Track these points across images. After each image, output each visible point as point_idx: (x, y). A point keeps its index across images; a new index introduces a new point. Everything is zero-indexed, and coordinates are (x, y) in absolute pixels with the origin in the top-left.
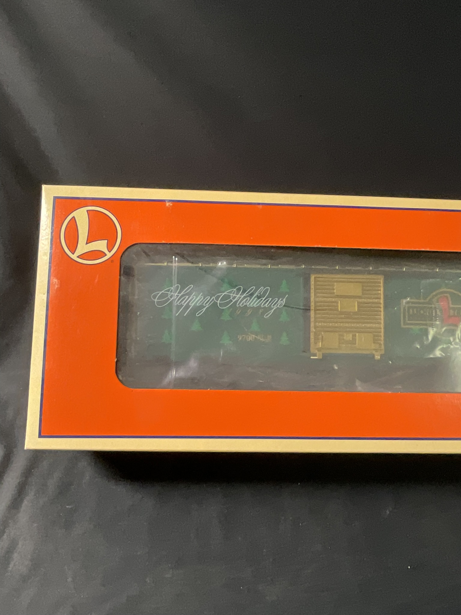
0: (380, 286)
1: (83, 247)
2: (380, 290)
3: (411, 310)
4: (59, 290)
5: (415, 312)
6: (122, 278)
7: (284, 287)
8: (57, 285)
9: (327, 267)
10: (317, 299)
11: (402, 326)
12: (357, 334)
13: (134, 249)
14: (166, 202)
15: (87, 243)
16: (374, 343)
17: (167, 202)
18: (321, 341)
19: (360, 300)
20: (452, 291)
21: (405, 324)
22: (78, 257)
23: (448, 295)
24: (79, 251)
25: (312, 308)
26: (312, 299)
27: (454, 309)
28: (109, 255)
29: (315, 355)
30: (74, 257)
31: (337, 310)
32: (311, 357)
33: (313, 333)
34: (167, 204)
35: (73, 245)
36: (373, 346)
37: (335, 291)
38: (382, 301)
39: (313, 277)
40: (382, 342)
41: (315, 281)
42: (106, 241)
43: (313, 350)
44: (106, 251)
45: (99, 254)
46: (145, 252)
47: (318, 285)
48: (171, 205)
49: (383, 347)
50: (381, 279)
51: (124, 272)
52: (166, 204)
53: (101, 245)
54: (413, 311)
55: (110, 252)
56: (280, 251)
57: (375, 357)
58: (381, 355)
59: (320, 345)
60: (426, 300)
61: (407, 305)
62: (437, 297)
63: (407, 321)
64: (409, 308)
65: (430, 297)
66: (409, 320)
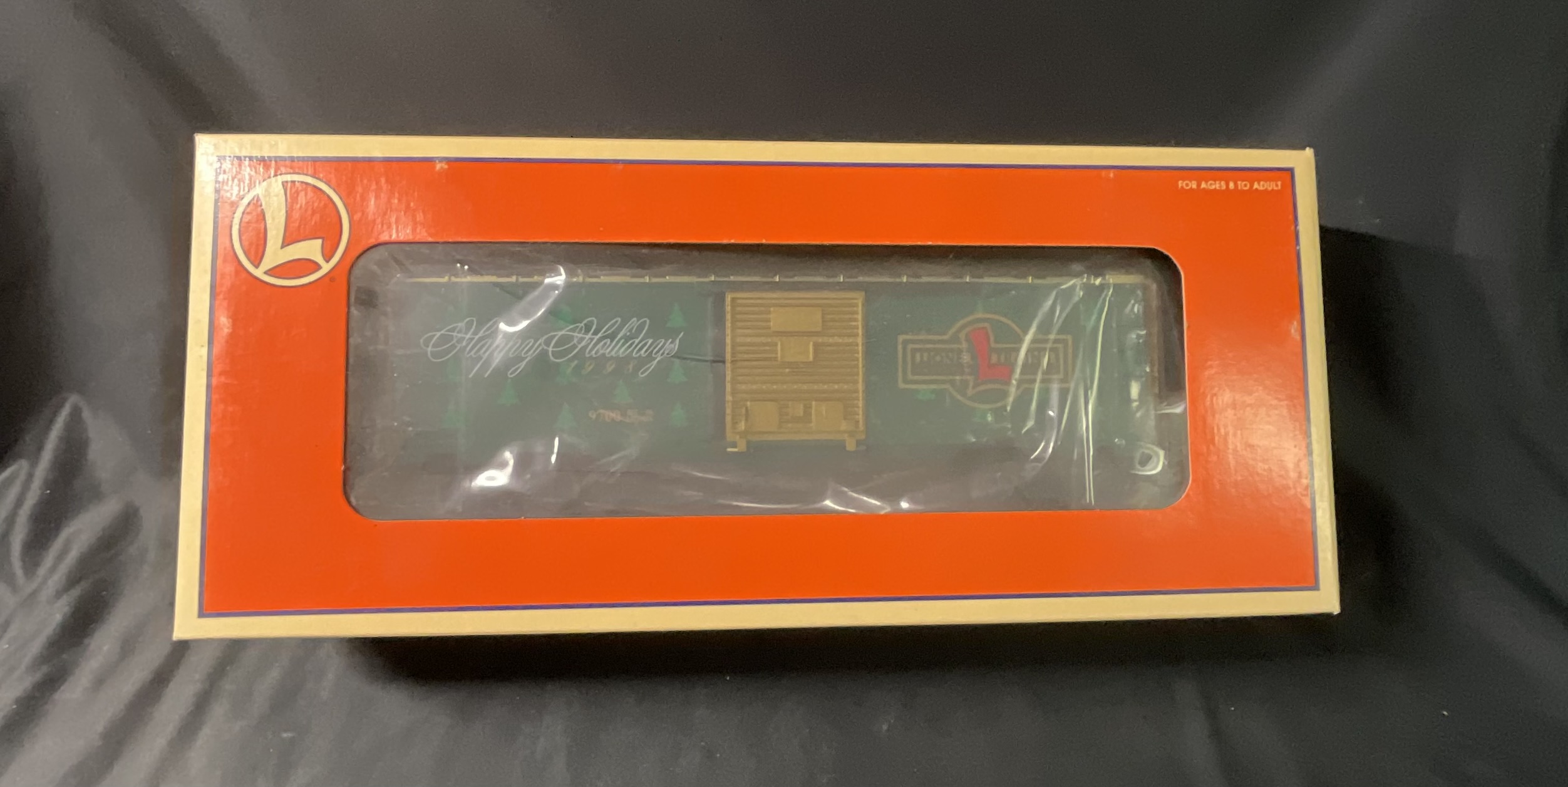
0: (857, 313)
1: (275, 254)
2: (856, 320)
3: (918, 356)
4: (232, 336)
5: (925, 359)
6: (354, 311)
7: (677, 319)
8: (228, 328)
9: (757, 279)
10: (739, 340)
11: (901, 386)
12: (814, 403)
13: (375, 255)
14: (435, 161)
15: (282, 247)
16: (845, 419)
17: (437, 162)
18: (744, 418)
19: (820, 340)
20: (994, 317)
21: (906, 381)
22: (266, 273)
23: (987, 326)
24: (268, 262)
25: (728, 357)
26: (728, 340)
27: (998, 351)
28: (326, 267)
29: (734, 445)
30: (259, 273)
31: (775, 359)
32: (726, 448)
33: (730, 404)
34: (438, 166)
35: (257, 252)
36: (844, 426)
37: (772, 324)
38: (860, 340)
39: (728, 298)
40: (860, 417)
41: (733, 307)
42: (319, 241)
43: (730, 436)
44: (319, 259)
45: (306, 266)
46: (397, 261)
47: (740, 313)
48: (446, 167)
49: (861, 427)
50: (859, 298)
51: (356, 298)
52: (434, 167)
53: (311, 249)
54: (922, 357)
55: (327, 261)
56: (657, 251)
57: (845, 447)
58: (858, 443)
59: (742, 426)
60: (945, 337)
61: (910, 346)
62: (968, 329)
63: (910, 377)
64: (914, 351)
65: (953, 330)
66: (913, 374)
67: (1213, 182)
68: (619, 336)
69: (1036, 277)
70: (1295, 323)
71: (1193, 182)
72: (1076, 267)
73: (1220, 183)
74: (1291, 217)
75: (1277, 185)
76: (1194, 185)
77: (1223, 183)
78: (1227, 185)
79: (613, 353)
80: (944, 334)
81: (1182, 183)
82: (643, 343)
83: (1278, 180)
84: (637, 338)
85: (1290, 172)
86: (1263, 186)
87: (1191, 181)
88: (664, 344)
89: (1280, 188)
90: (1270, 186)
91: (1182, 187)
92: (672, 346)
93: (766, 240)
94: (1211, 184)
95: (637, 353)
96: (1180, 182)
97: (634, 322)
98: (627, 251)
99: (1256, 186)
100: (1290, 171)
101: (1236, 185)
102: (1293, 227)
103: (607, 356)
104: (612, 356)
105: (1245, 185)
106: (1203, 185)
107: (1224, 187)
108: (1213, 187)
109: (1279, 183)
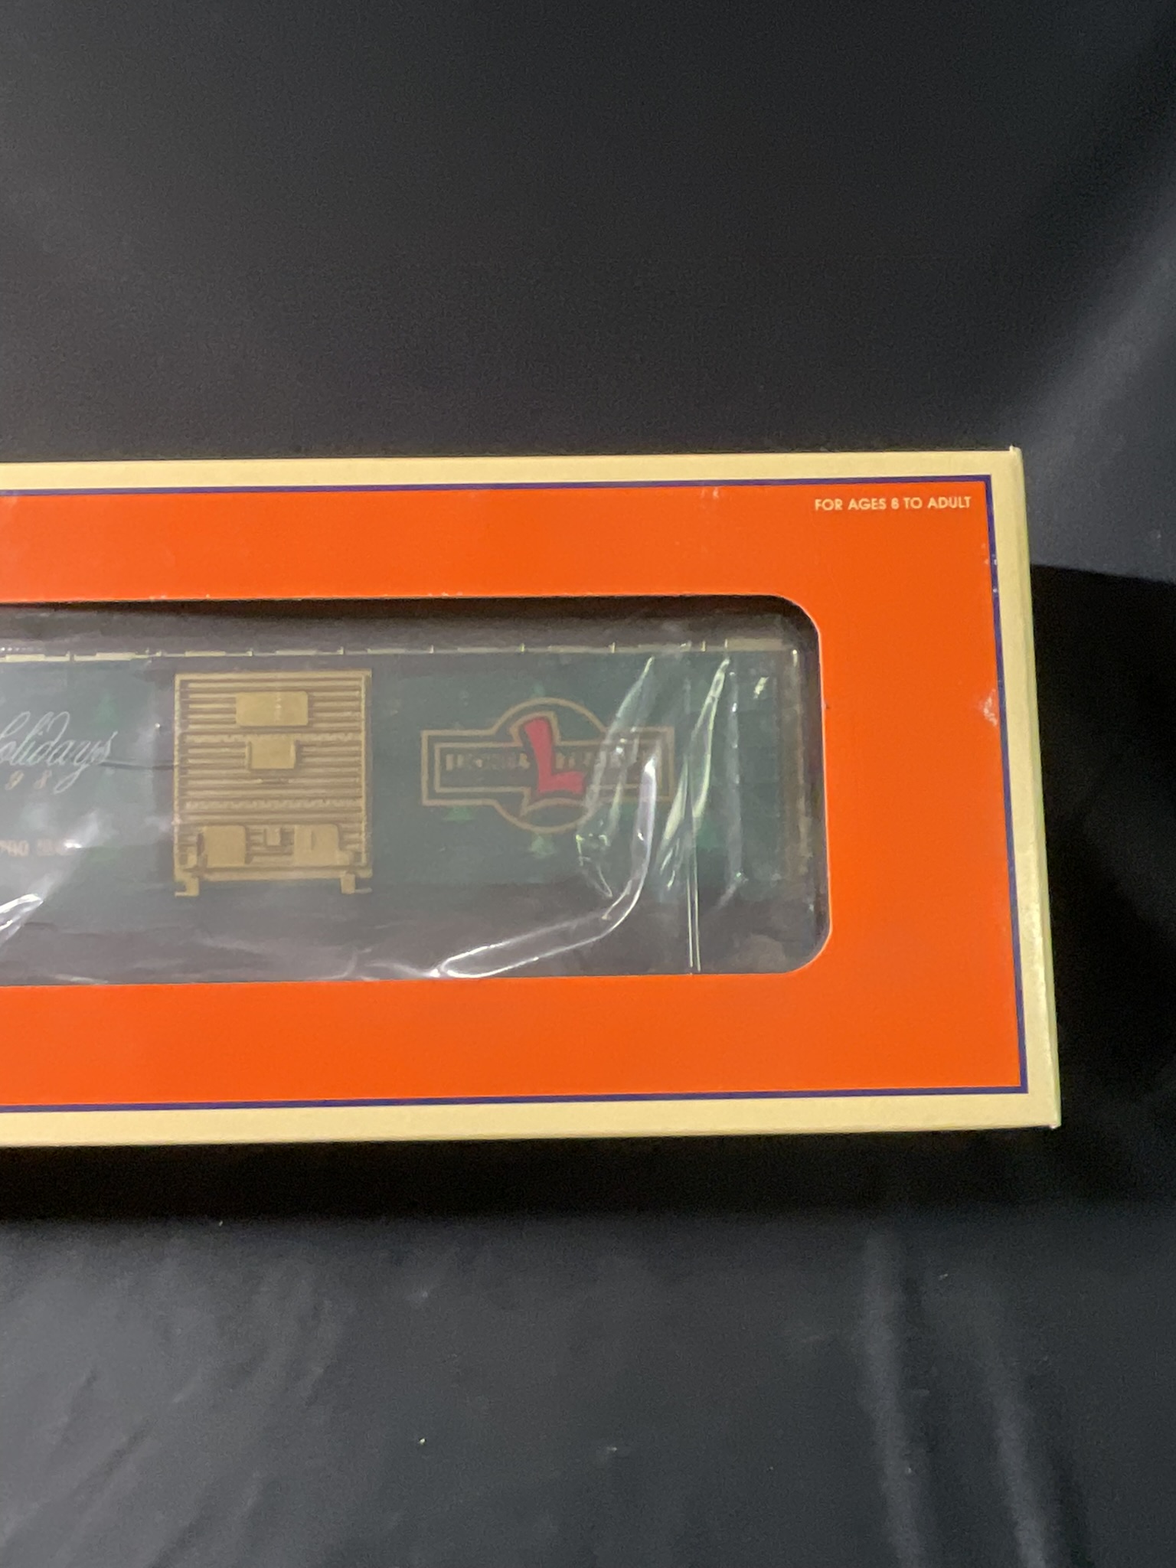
0: (359, 698)
2: (358, 710)
3: (449, 758)
5: (461, 763)
7: (105, 712)
10: (190, 738)
11: (426, 802)
12: (295, 827)
16: (341, 849)
18: (194, 849)
19: (305, 738)
20: (562, 702)
21: (433, 795)
23: (551, 715)
25: (176, 762)
26: (177, 739)
27: (566, 751)
29: (184, 887)
31: (242, 765)
32: (173, 891)
33: (179, 829)
36: (338, 859)
37: (239, 716)
38: (363, 738)
39: (178, 680)
40: (363, 846)
41: (183, 695)
43: (179, 875)
47: (193, 702)
49: (364, 859)
50: (360, 678)
54: (455, 759)
56: (62, 615)
57: (340, 887)
58: (359, 883)
59: (193, 860)
60: (492, 731)
61: (438, 747)
62: (521, 721)
63: (438, 789)
64: (444, 752)
65: (500, 721)
66: (443, 785)
67: (866, 500)
68: (28, 738)
69: (620, 643)
70: (990, 700)
71: (837, 500)
72: (671, 627)
73: (877, 501)
74: (985, 546)
75: (964, 502)
76: (838, 504)
77: (882, 501)
78: (888, 503)
79: (20, 761)
80: (490, 726)
81: (821, 503)
82: (60, 747)
83: (967, 495)
84: (53, 740)
85: (982, 484)
86: (943, 503)
87: (833, 500)
88: (91, 747)
89: (968, 505)
90: (953, 502)
91: (820, 508)
92: (102, 750)
93: (211, 595)
94: (863, 503)
95: (52, 761)
96: (817, 501)
97: (48, 719)
98: (20, 615)
99: (932, 503)
100: (986, 480)
101: (901, 503)
102: (987, 562)
103: (11, 764)
104: (18, 765)
105: (916, 503)
106: (852, 504)
107: (884, 507)
108: (868, 506)
109: (967, 499)
